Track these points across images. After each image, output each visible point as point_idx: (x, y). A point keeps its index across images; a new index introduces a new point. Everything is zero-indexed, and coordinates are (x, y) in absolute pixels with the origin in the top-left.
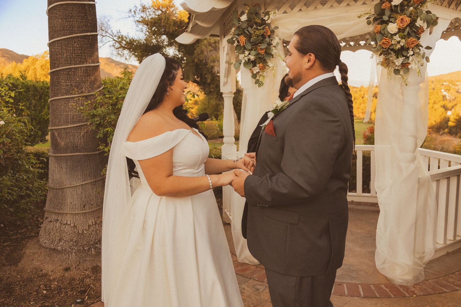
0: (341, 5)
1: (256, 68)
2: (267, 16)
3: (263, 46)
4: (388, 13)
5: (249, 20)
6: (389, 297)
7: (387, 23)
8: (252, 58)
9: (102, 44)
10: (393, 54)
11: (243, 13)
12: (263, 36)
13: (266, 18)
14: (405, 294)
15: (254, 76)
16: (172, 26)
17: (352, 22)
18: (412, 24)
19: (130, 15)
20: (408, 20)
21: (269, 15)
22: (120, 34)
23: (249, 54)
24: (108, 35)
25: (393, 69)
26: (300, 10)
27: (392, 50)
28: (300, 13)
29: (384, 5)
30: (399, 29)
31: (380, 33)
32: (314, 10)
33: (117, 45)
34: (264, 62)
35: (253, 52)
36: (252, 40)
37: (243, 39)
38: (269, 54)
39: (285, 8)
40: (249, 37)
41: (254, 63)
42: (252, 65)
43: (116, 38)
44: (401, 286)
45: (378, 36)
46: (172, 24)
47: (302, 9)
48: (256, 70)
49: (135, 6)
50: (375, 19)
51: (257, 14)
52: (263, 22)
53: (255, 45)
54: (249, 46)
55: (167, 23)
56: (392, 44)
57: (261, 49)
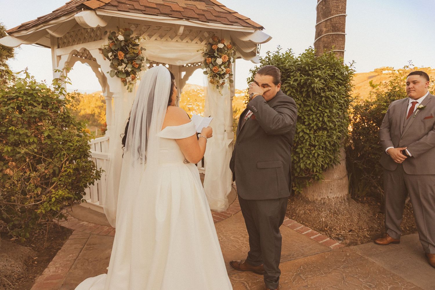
0: (173, 40)
1: (129, 78)
2: (137, 40)
4: (216, 52)
5: (126, 41)
6: (223, 220)
7: (216, 58)
8: (129, 70)
10: (218, 76)
12: (138, 55)
14: (228, 216)
17: (193, 54)
18: (229, 60)
20: (227, 58)
21: (139, 39)
23: (126, 66)
25: (216, 85)
26: (156, 39)
27: (219, 74)
28: (156, 42)
29: (213, 46)
30: (223, 62)
31: (211, 63)
32: (165, 41)
34: (135, 73)
35: (129, 65)
36: (128, 56)
37: (121, 55)
38: (139, 68)
40: (126, 53)
41: (128, 74)
42: (125, 75)
44: (222, 212)
45: (210, 65)
47: (157, 39)
48: (129, 79)
50: (207, 54)
51: (130, 37)
52: (136, 45)
53: (131, 60)
54: (125, 60)
56: (219, 71)
57: (137, 64)
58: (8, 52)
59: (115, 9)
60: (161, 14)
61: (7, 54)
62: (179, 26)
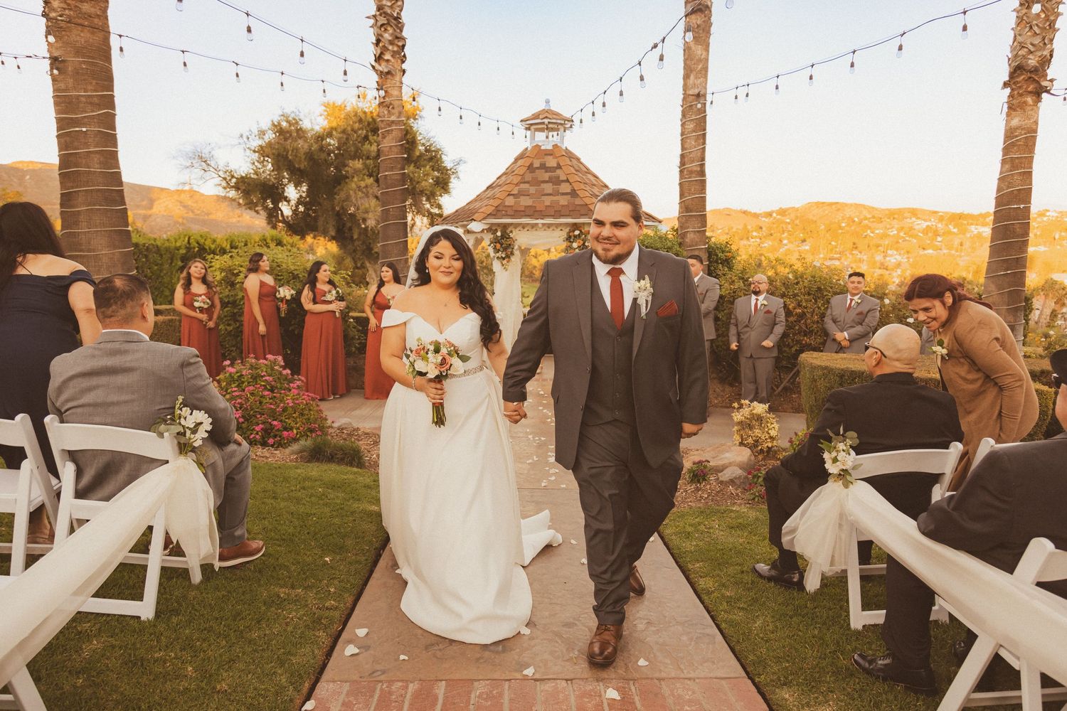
3: (510, 250)
4: (573, 237)
5: (502, 235)
7: (573, 242)
8: (504, 256)
9: (202, 182)
11: (496, 230)
12: (510, 245)
13: (511, 234)
15: (503, 265)
16: (303, 160)
18: (584, 244)
19: (241, 141)
20: (582, 242)
22: (227, 168)
23: (501, 253)
24: (212, 169)
26: (528, 230)
33: (224, 184)
34: (509, 257)
35: (504, 253)
37: (498, 246)
38: (512, 253)
39: (520, 228)
40: (502, 245)
41: (504, 259)
42: (502, 259)
43: (221, 173)
45: (569, 248)
46: (303, 157)
48: (505, 262)
49: (250, 131)
50: (567, 239)
51: (505, 232)
52: (509, 238)
53: (505, 249)
54: (501, 250)
55: (296, 156)
58: (443, 188)
59: (494, 217)
60: (526, 216)
61: (443, 190)
62: (537, 224)
